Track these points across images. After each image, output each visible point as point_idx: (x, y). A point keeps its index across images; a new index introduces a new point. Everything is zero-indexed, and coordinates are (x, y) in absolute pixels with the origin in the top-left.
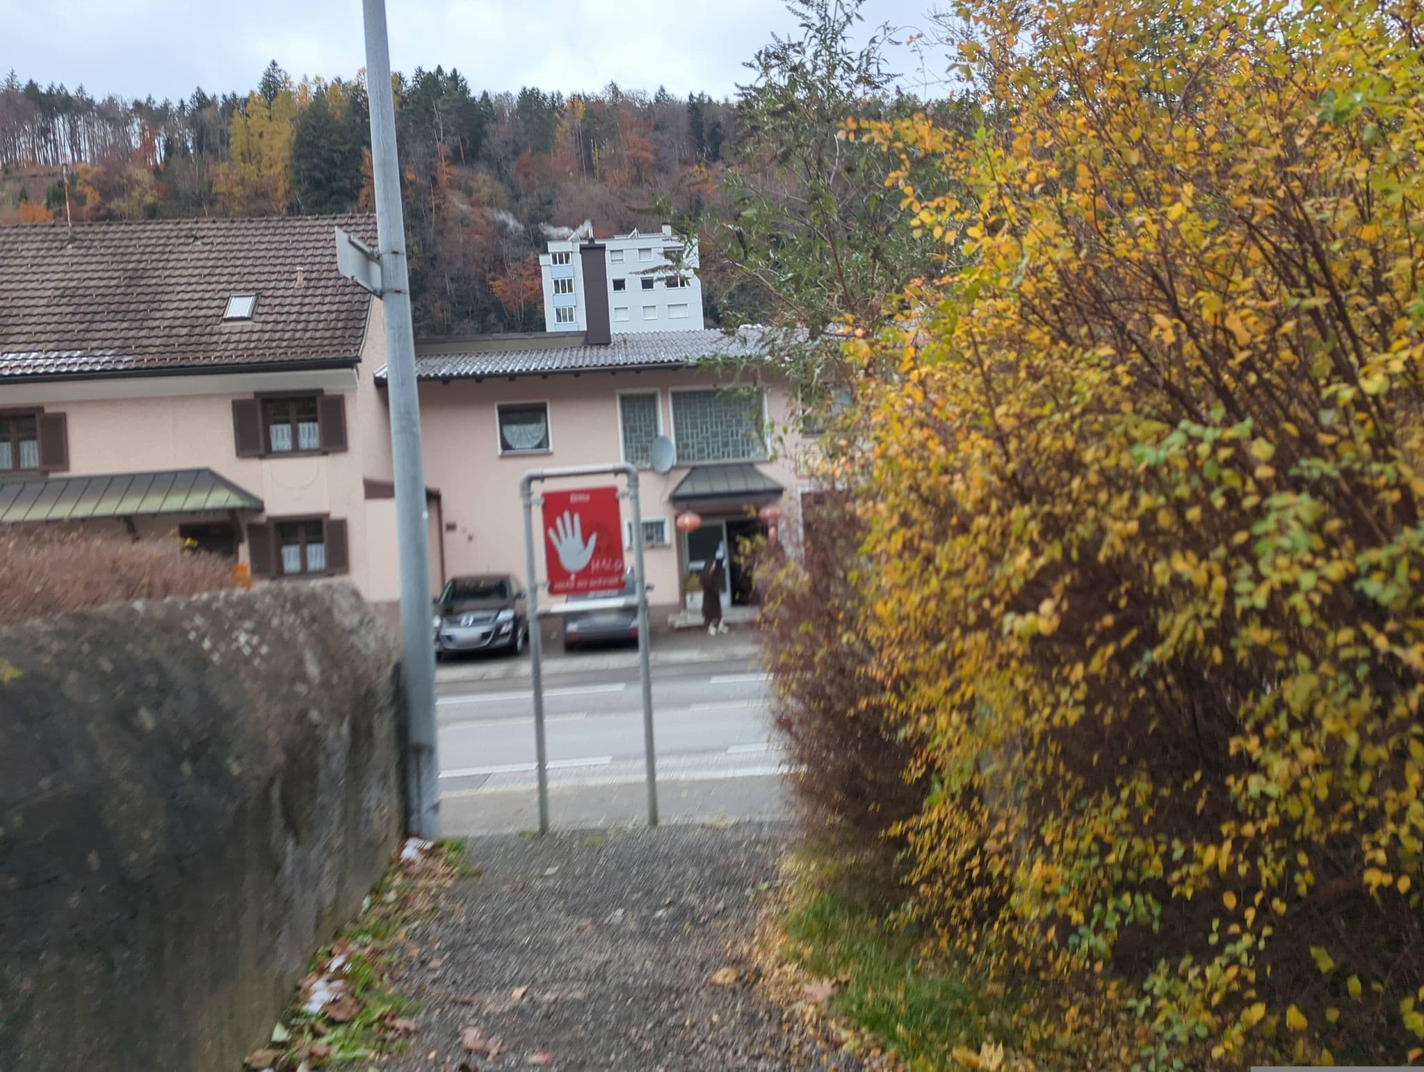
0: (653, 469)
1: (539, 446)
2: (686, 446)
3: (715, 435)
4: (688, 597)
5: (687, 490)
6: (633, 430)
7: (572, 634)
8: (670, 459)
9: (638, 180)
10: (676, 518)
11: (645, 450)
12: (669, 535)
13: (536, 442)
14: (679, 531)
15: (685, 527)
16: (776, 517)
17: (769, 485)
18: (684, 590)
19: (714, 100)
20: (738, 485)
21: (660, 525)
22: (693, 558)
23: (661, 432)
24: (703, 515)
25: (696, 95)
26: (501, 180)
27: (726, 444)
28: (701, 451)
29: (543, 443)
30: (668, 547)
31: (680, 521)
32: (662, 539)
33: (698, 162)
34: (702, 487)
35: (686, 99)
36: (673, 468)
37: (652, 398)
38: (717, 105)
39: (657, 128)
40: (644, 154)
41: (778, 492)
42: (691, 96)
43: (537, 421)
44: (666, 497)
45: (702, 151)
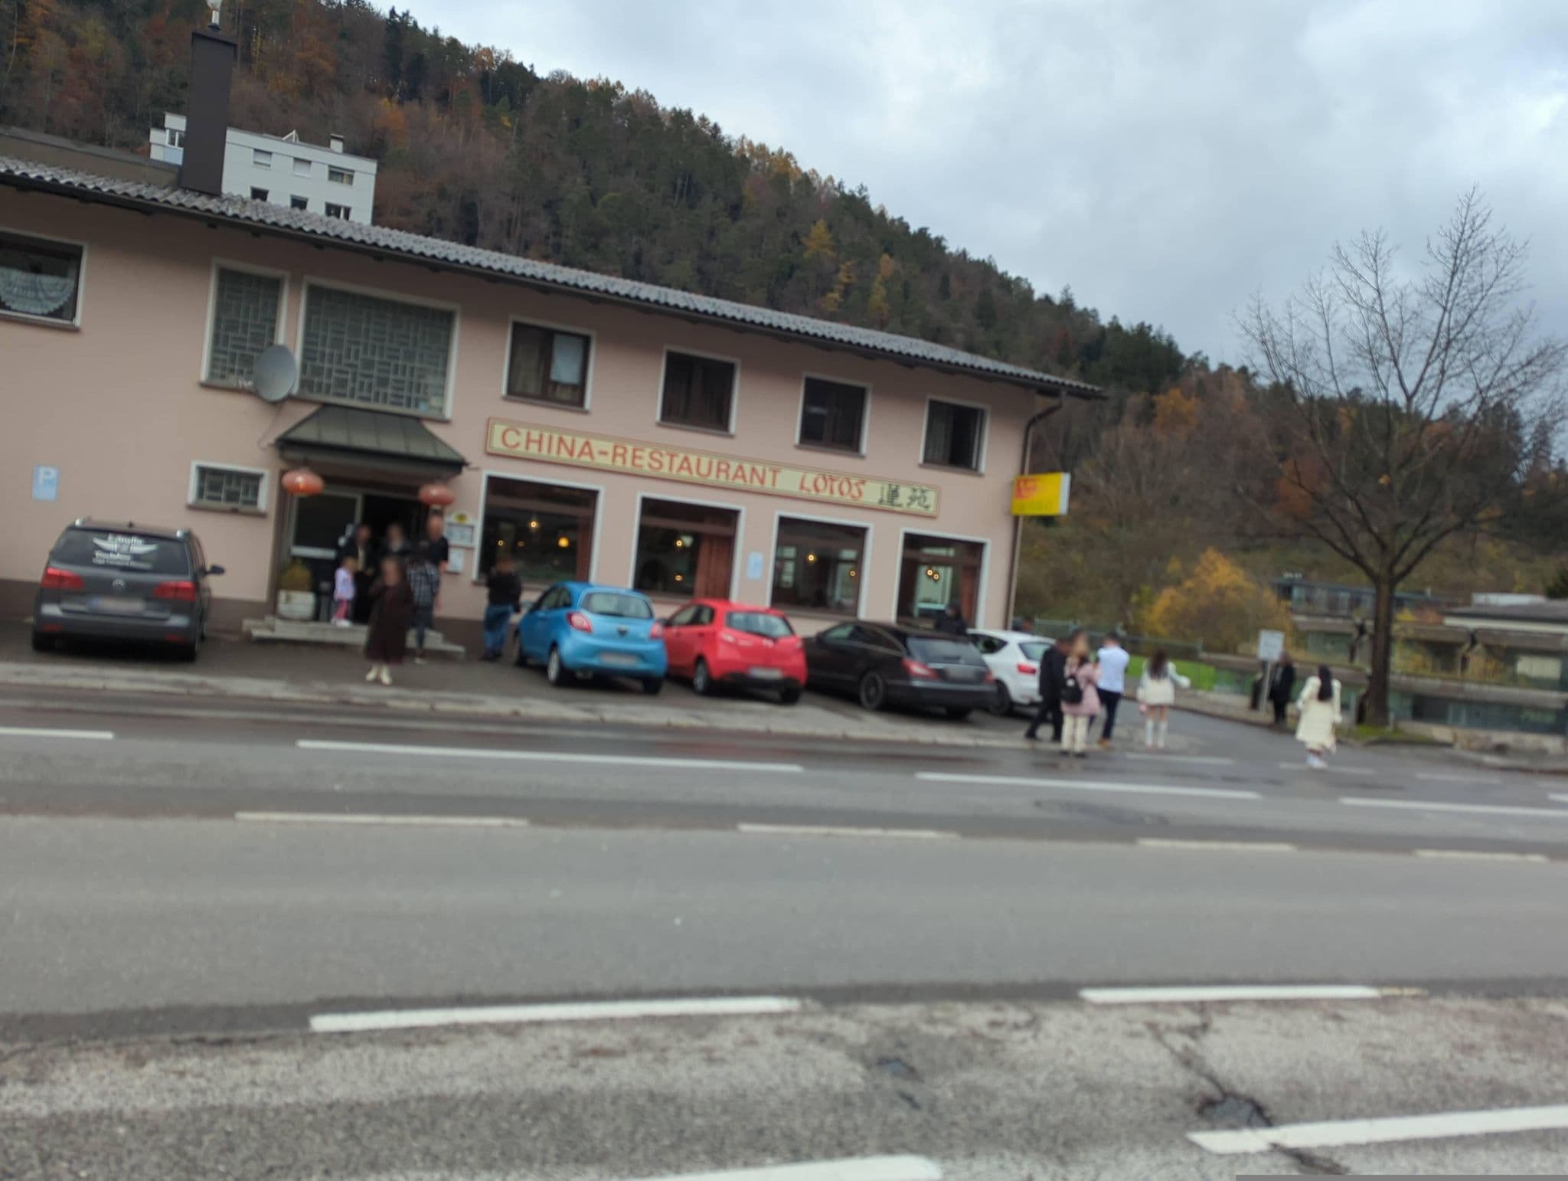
0: (253, 393)
1: (57, 313)
2: (318, 371)
3: (369, 364)
4: (283, 595)
5: (308, 433)
6: (232, 326)
7: (53, 619)
8: (288, 383)
9: (308, 92)
10: (283, 473)
11: (248, 361)
12: (266, 498)
13: (53, 306)
14: (284, 493)
15: (296, 488)
16: (445, 502)
17: (443, 454)
18: (280, 581)
19: (421, 26)
20: (393, 444)
21: (256, 478)
22: (300, 541)
23: (281, 339)
24: (328, 479)
25: (399, 12)
26: (120, 37)
27: (383, 382)
28: (342, 383)
29: (67, 310)
30: (262, 516)
31: (288, 478)
32: (255, 503)
33: (390, 95)
34: (334, 435)
35: (385, 13)
36: (290, 398)
37: (273, 287)
38: (424, 33)
39: (343, 36)
40: (324, 64)
41: (456, 466)
42: (393, 12)
43: (63, 274)
44: (272, 439)
45: (396, 83)
